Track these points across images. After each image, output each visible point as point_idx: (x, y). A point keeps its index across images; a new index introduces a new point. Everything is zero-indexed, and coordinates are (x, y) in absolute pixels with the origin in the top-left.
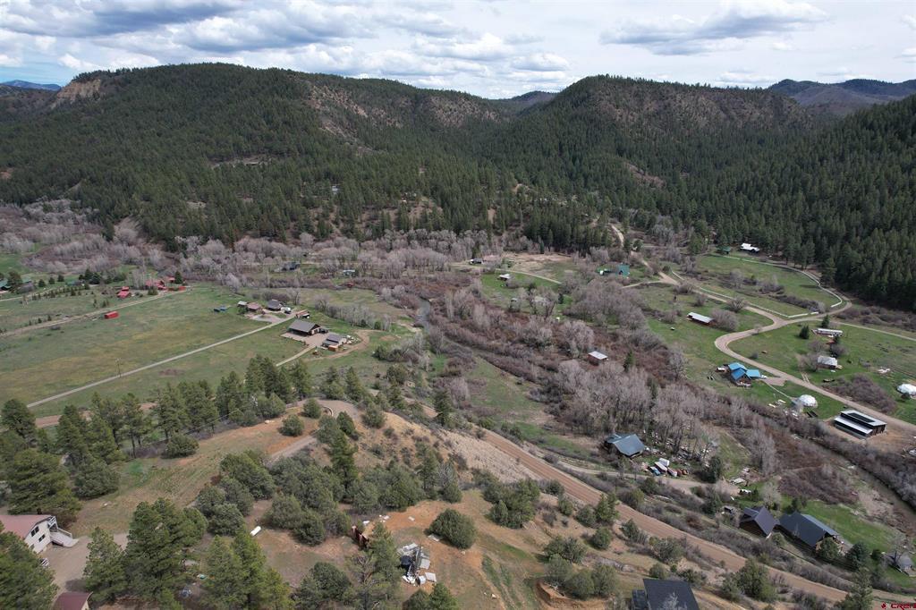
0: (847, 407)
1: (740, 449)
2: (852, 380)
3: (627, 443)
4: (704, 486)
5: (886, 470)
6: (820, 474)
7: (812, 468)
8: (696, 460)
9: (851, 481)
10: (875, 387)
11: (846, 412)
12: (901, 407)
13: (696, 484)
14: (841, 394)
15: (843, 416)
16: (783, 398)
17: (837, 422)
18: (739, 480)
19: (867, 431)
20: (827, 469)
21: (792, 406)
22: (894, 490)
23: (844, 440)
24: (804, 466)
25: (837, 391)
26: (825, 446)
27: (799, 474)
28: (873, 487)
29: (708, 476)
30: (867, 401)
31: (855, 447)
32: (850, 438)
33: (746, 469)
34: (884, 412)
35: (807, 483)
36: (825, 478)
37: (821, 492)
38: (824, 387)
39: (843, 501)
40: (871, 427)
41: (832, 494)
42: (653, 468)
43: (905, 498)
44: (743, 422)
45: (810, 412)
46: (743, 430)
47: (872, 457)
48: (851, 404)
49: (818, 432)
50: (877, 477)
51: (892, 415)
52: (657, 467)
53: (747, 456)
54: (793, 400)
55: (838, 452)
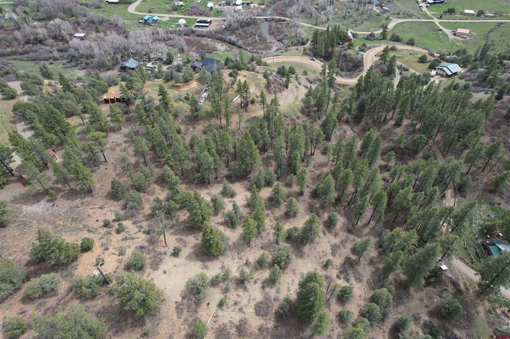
0: (196, 19)
1: (171, 49)
2: (191, 8)
3: (131, 63)
4: (170, 66)
5: (220, 35)
6: (202, 45)
7: (199, 45)
8: (160, 59)
9: (212, 44)
10: (201, 8)
11: (198, 20)
12: (212, 13)
13: (167, 66)
14: (191, 15)
15: (198, 22)
16: (174, 24)
17: (197, 26)
18: (179, 59)
19: (207, 25)
20: (204, 42)
21: (179, 25)
22: (225, 41)
23: (202, 31)
24: (196, 45)
25: (189, 14)
26: (198, 36)
27: (196, 48)
28: (219, 43)
29: (169, 62)
30: (201, 15)
31: (207, 32)
32: (204, 30)
33: (179, 54)
34: (208, 16)
35: (200, 50)
36: (205, 46)
37: (206, 51)
38: (184, 15)
39: (214, 51)
40: (207, 23)
41: (209, 50)
42: (147, 68)
43: (228, 42)
44: (166, 39)
45: (186, 26)
46: (167, 42)
47: (213, 33)
48: (197, 18)
49: (193, 32)
50: (217, 39)
51: (210, 17)
52: (148, 67)
53: (176, 50)
54: (177, 23)
55: (203, 36)
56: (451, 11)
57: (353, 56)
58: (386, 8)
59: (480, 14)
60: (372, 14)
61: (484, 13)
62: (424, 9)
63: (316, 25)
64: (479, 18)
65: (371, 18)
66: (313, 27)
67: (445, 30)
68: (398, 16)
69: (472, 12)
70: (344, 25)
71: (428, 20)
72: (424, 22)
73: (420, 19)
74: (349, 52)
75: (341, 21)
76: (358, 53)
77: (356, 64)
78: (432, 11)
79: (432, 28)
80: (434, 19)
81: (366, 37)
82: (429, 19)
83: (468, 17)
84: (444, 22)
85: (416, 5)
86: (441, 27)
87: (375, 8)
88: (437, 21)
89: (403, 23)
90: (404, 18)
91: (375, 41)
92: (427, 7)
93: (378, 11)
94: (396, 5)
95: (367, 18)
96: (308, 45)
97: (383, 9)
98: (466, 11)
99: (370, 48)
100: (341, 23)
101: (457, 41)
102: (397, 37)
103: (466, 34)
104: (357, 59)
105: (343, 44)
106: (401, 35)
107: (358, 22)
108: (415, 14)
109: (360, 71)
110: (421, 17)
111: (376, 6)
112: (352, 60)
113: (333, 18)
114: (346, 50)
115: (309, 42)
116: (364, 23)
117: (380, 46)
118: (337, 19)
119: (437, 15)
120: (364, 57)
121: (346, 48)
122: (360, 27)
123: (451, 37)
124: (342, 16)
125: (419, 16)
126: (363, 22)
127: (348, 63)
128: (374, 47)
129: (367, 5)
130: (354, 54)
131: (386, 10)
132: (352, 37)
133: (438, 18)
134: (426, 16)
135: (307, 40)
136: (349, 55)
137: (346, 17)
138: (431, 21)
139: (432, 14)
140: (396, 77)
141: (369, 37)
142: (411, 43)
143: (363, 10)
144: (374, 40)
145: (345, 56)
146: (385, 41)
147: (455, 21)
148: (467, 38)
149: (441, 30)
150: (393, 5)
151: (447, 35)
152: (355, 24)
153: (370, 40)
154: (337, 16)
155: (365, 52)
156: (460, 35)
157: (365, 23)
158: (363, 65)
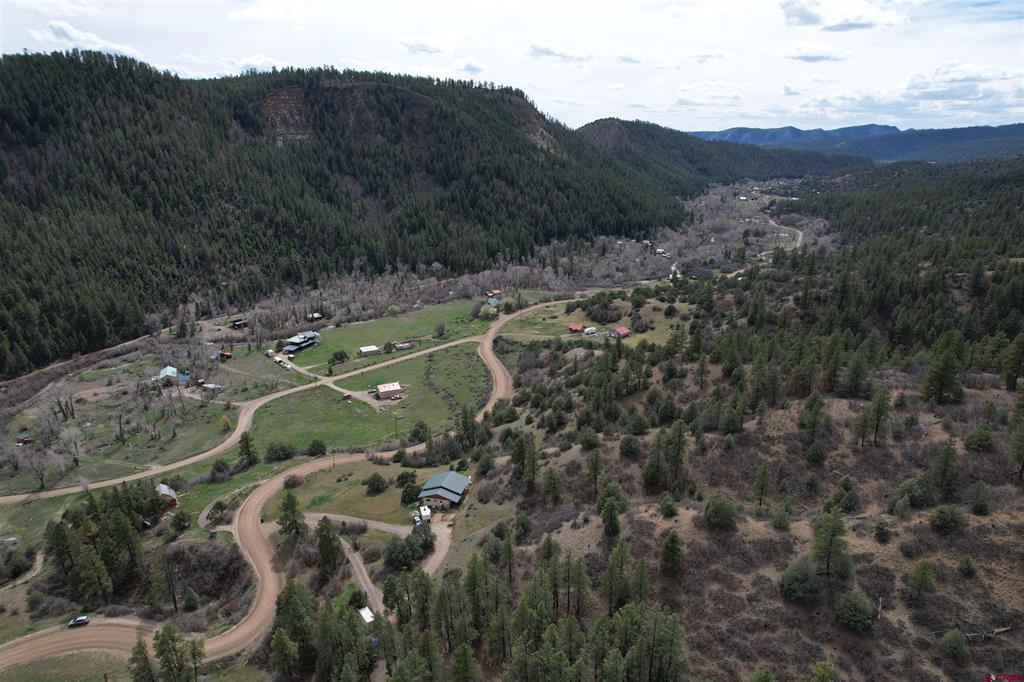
56: (340, 357)
57: (204, 549)
58: (211, 386)
59: (389, 349)
60: (188, 408)
61: (394, 346)
62: (290, 365)
63: (42, 488)
64: (390, 356)
65: (189, 417)
66: (34, 497)
67: (355, 394)
68: (245, 395)
69: (373, 348)
70: (127, 458)
71: (313, 385)
72: (306, 390)
73: (295, 387)
74: (186, 540)
75: (116, 451)
76: (213, 536)
77: (226, 569)
78: (306, 364)
79: (330, 399)
80: (320, 380)
81: (207, 474)
82: (311, 382)
83: (375, 359)
84: (342, 380)
85: (268, 361)
86: (347, 392)
87: (187, 393)
88: (329, 382)
89: (266, 406)
90: (263, 394)
91: (236, 477)
92: (290, 359)
93: (197, 397)
94: (228, 373)
95: (179, 421)
96: (40, 566)
97: (206, 389)
98: (364, 349)
99: (235, 505)
100: (118, 455)
101: (392, 408)
102: (283, 449)
103: (396, 391)
104: (222, 553)
105: (155, 522)
106: (283, 438)
107: (163, 439)
108: (280, 380)
109: (246, 588)
110: (294, 384)
111: (187, 387)
112: (205, 563)
113: (88, 451)
114: (174, 538)
115: (40, 558)
116: (179, 435)
117: (255, 487)
118: (102, 450)
119: (319, 369)
120: (237, 539)
121: (172, 531)
122: (175, 449)
123: (376, 404)
124: (113, 437)
125: (288, 382)
126: (175, 435)
127: (198, 575)
128: (244, 496)
129: (165, 392)
130: (204, 540)
131: (213, 390)
132: (172, 494)
133: (328, 376)
134: (301, 379)
135: (31, 554)
136: (191, 548)
137: (126, 436)
138: (318, 383)
139: (308, 370)
140: (352, 561)
141: (218, 475)
142: (317, 450)
143: (161, 405)
144: (232, 474)
145: (178, 557)
146: (257, 467)
147: (360, 371)
148: (404, 398)
149: (348, 397)
150: (221, 376)
151: (365, 403)
152: (158, 445)
153: (223, 480)
154: (97, 442)
155: (229, 522)
156: (389, 396)
157: (180, 433)
158: (246, 564)
